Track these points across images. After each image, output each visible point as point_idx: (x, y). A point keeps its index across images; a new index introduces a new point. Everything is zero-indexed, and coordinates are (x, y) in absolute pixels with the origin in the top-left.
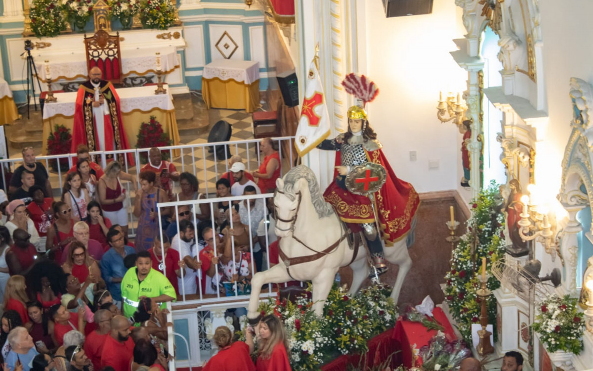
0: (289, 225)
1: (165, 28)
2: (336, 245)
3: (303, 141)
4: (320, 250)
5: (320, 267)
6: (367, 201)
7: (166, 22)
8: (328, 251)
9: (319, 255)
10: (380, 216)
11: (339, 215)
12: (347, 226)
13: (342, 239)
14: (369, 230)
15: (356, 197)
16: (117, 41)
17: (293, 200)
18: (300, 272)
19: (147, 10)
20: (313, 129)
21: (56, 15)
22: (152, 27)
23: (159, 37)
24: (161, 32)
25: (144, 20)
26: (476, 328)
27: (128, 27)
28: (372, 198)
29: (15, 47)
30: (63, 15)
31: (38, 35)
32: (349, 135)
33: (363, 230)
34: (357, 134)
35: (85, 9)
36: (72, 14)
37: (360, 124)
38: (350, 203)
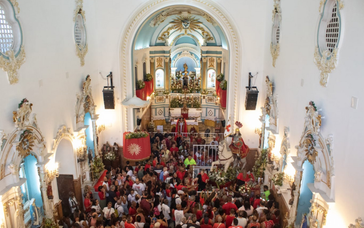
0: (221, 152)
1: (198, 108)
2: (231, 158)
3: (225, 135)
4: (227, 158)
5: (227, 162)
6: (238, 149)
7: (198, 107)
8: (229, 159)
9: (227, 159)
10: (241, 153)
11: (232, 151)
12: (233, 154)
13: (232, 156)
14: (238, 155)
15: (236, 148)
16: (188, 110)
17: (222, 147)
18: (222, 163)
19: (195, 104)
20: (228, 132)
21: (176, 103)
22: (195, 108)
23: (196, 110)
24: (197, 109)
25: (194, 106)
26: (259, 178)
27: (190, 107)
28: (239, 148)
29: (167, 109)
30: (177, 104)
31: (172, 107)
32: (235, 134)
33: (237, 155)
34: (237, 134)
35: (182, 103)
36: (179, 104)
37: (238, 132)
38: (234, 149)
